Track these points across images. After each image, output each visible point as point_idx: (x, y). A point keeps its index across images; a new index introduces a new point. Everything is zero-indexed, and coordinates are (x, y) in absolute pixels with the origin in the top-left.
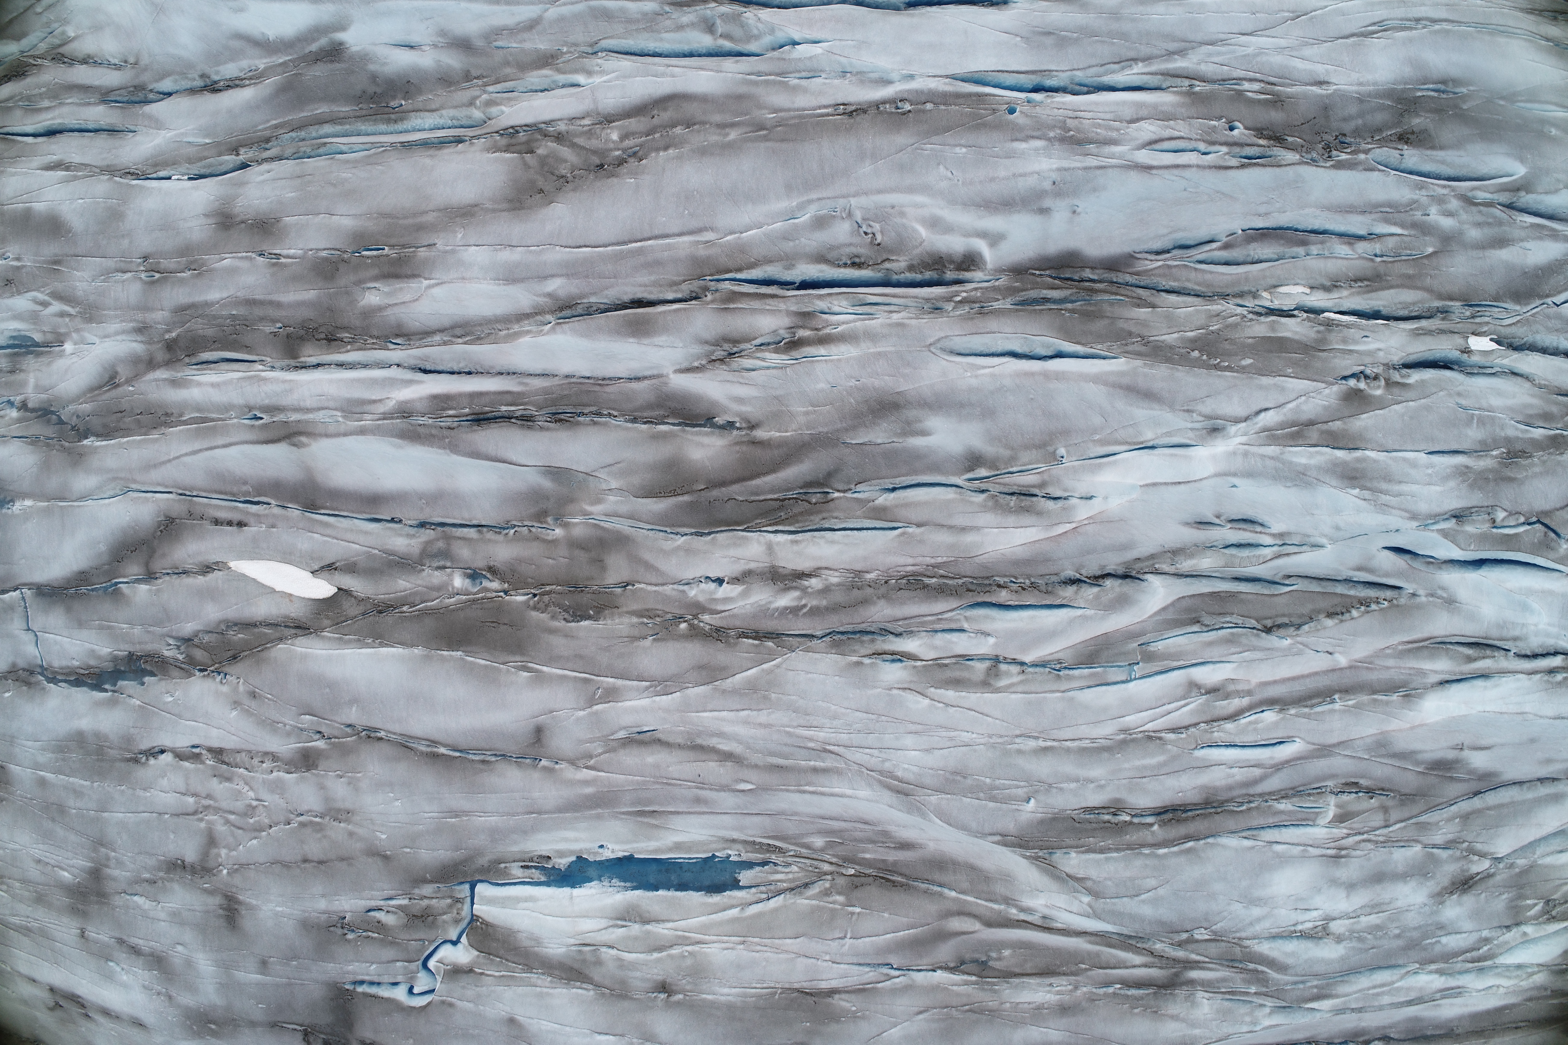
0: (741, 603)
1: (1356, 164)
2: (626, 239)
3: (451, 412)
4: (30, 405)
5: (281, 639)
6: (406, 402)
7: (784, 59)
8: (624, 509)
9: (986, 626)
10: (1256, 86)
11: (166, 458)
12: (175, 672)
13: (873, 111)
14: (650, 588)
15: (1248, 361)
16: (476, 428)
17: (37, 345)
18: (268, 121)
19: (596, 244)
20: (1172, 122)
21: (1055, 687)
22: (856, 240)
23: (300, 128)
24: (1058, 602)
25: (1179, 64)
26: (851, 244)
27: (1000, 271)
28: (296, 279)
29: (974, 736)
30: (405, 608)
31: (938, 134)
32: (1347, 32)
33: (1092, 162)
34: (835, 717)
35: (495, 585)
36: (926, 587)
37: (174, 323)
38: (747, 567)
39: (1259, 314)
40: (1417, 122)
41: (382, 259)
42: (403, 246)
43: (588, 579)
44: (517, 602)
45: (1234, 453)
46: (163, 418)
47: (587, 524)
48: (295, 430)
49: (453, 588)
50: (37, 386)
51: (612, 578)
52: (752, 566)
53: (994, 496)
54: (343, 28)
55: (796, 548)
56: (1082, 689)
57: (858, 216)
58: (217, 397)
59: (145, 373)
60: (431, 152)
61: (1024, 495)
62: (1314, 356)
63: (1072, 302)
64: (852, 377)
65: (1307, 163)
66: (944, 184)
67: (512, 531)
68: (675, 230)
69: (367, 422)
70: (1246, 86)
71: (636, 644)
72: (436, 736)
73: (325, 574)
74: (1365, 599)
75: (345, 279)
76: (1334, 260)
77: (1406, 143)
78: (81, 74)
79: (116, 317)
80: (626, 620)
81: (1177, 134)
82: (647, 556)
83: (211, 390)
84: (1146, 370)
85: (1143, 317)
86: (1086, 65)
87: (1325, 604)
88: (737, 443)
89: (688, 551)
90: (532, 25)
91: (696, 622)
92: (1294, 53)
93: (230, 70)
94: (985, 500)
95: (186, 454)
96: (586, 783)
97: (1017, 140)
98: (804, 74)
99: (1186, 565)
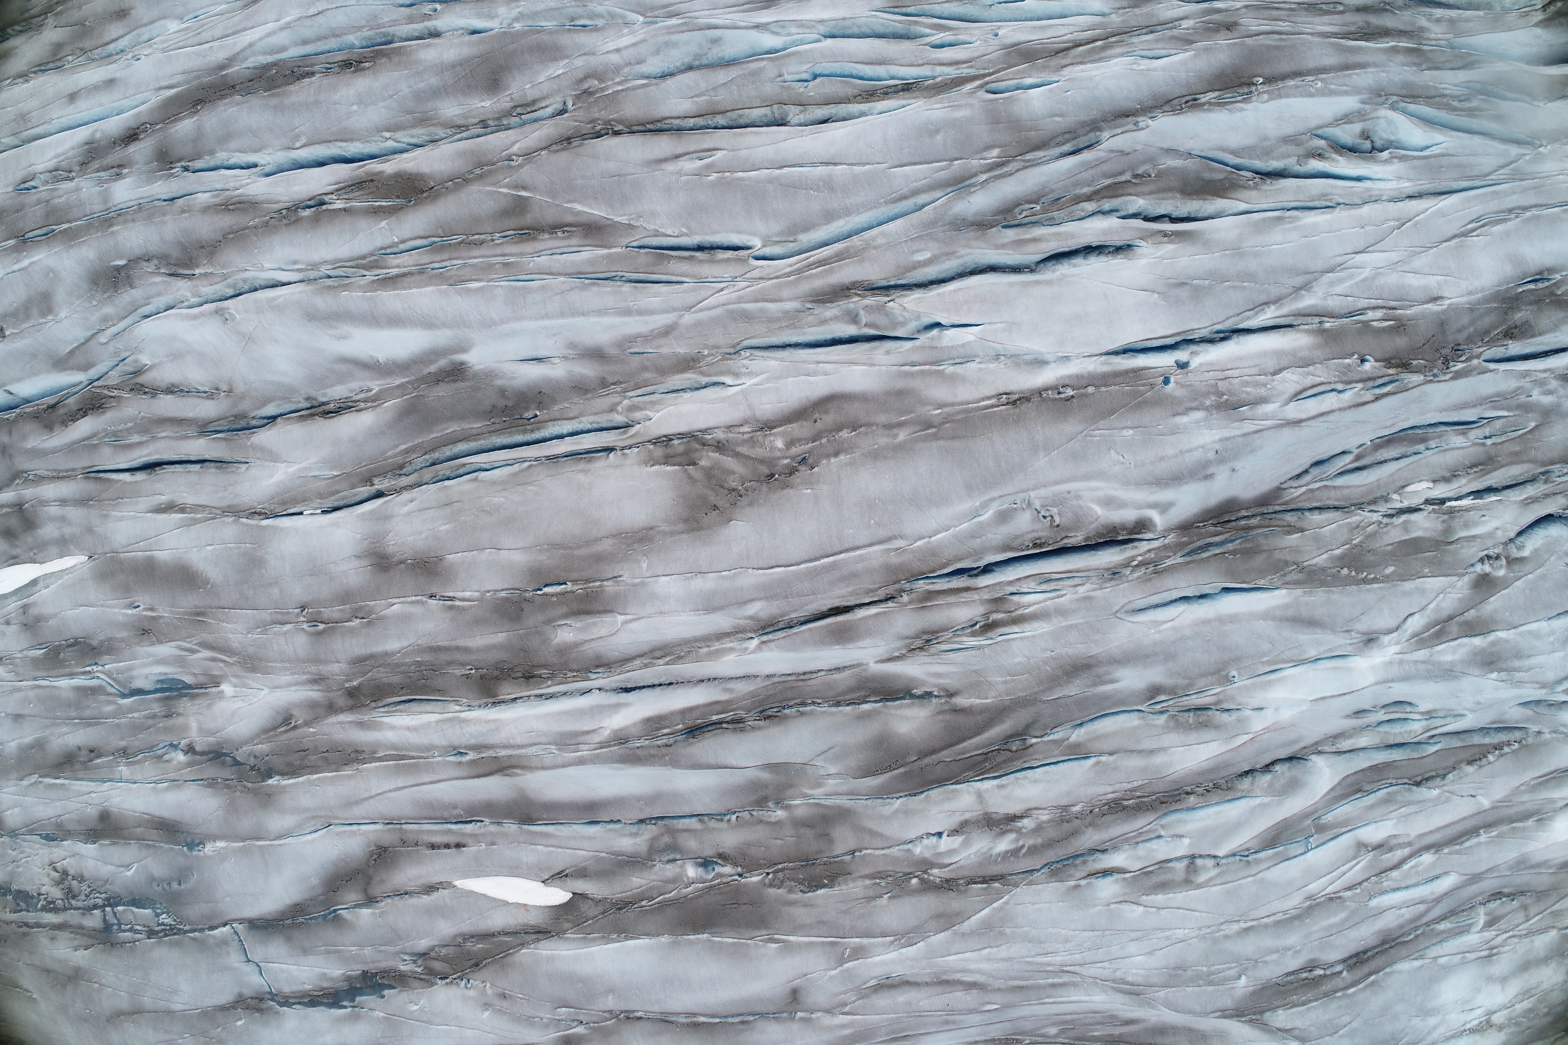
0: (965, 854)
1: (1471, 371)
2: (818, 555)
3: (666, 731)
4: (197, 748)
5: (523, 945)
6: (621, 730)
7: (936, 348)
8: (844, 788)
9: (1180, 830)
10: (1379, 314)
11: (367, 795)
12: (416, 984)
13: (1036, 399)
14: (877, 852)
15: (1390, 570)
16: (691, 740)
17: (189, 687)
18: (397, 446)
19: (789, 563)
20: (1311, 368)
21: (1247, 873)
22: (1038, 526)
23: (433, 450)
24: (1238, 795)
25: (1308, 301)
26: (1033, 531)
27: (1170, 530)
28: (478, 622)
29: (1186, 931)
30: (644, 903)
31: (1104, 418)
32: (1450, 234)
33: (1249, 427)
34: (1066, 940)
35: (728, 869)
36: (1125, 808)
37: (354, 674)
38: (963, 818)
39: (1391, 516)
40: (1519, 316)
41: (568, 596)
42: (588, 581)
43: (818, 852)
44: (752, 883)
45: (1391, 663)
46: (353, 755)
47: (808, 804)
48: (508, 764)
49: (688, 878)
50: (201, 730)
51: (839, 848)
52: (967, 816)
53: (1173, 716)
54: (464, 350)
55: (1003, 792)
56: (1268, 868)
57: (1037, 504)
58: (414, 739)
59: (326, 716)
60: (582, 466)
61: (1199, 709)
62: (1444, 551)
63: (1232, 541)
64: (1047, 650)
65: (1431, 381)
66: (1117, 469)
67: (734, 817)
68: (865, 541)
69: (584, 753)
70: (1371, 315)
71: (873, 903)
72: (696, 1011)
73: (558, 882)
74: (1499, 744)
75: (533, 619)
76: (1451, 452)
77: (1511, 338)
78: (167, 405)
79: (285, 669)
80: (860, 883)
81: (1318, 380)
82: (870, 824)
83: (407, 733)
84: (1307, 598)
85: (1294, 543)
86: (1224, 317)
87: (1466, 755)
88: (940, 713)
89: (906, 812)
90: (667, 331)
91: (926, 876)
92: (1406, 268)
93: (337, 392)
94: (1166, 722)
95: (390, 791)
96: (844, 1026)
97: (1178, 414)
98: (958, 361)
99: (1345, 745)
